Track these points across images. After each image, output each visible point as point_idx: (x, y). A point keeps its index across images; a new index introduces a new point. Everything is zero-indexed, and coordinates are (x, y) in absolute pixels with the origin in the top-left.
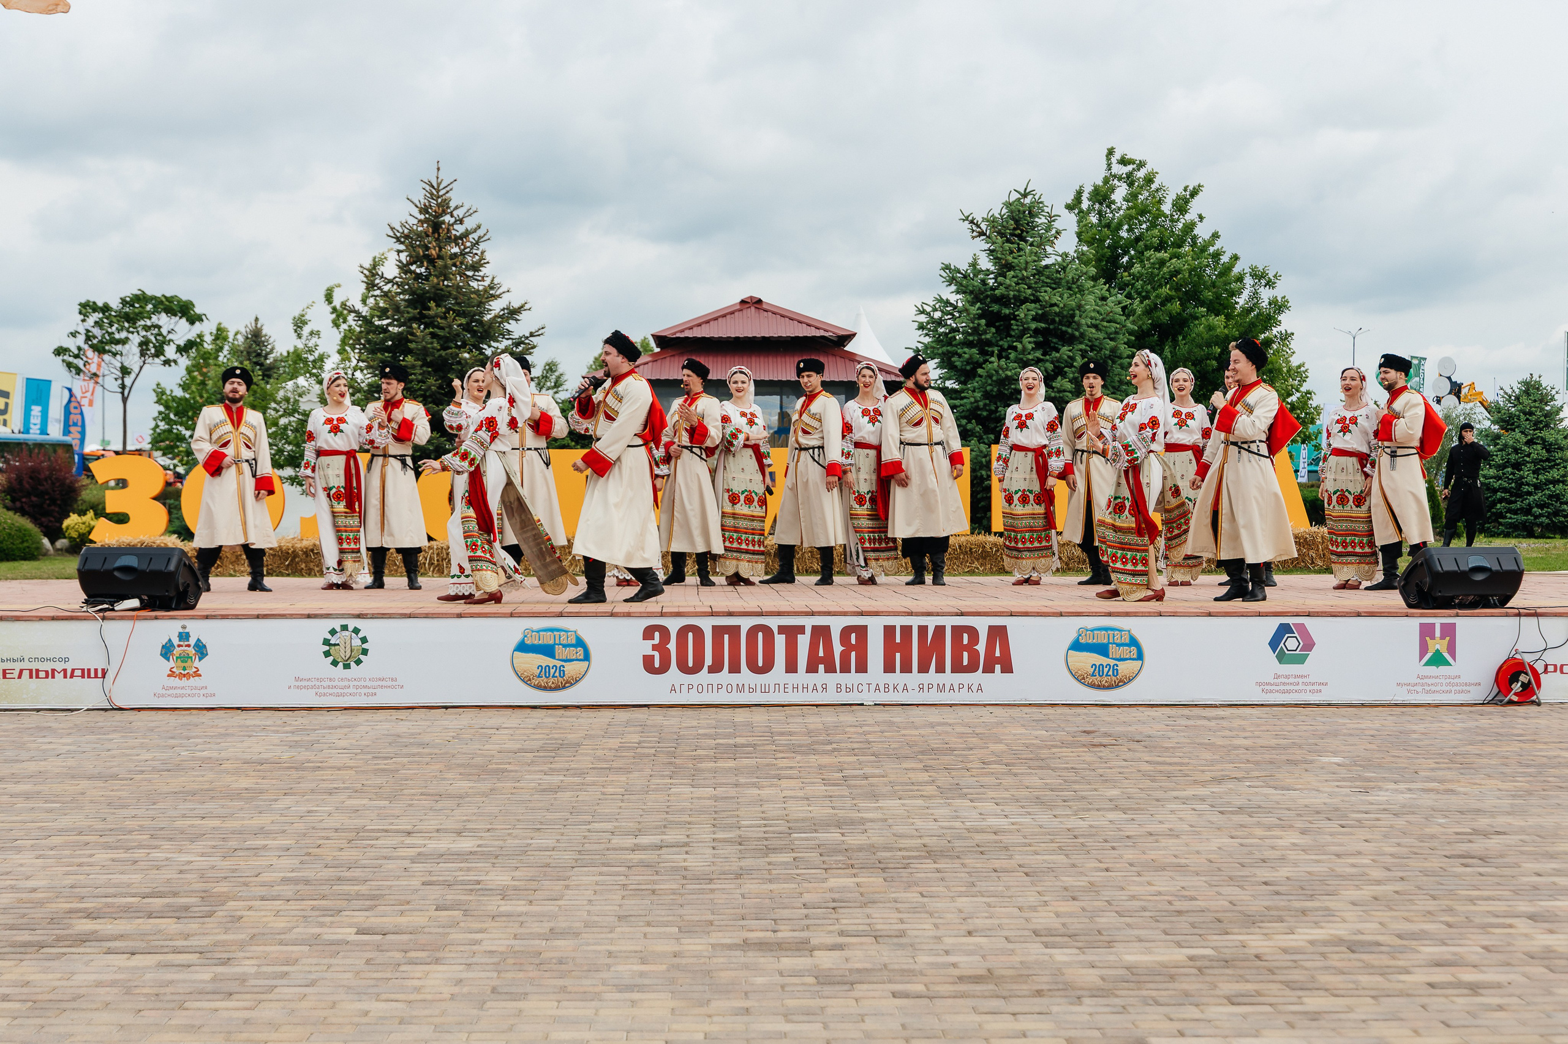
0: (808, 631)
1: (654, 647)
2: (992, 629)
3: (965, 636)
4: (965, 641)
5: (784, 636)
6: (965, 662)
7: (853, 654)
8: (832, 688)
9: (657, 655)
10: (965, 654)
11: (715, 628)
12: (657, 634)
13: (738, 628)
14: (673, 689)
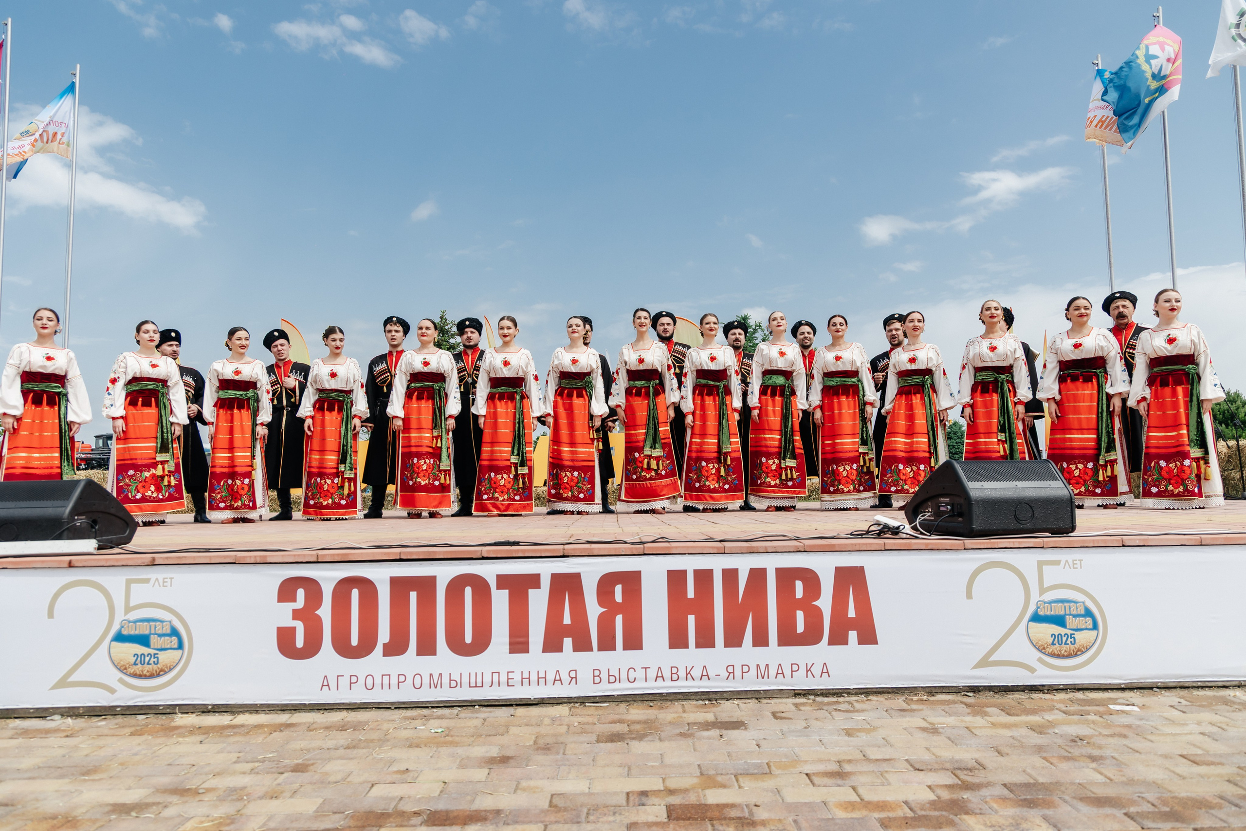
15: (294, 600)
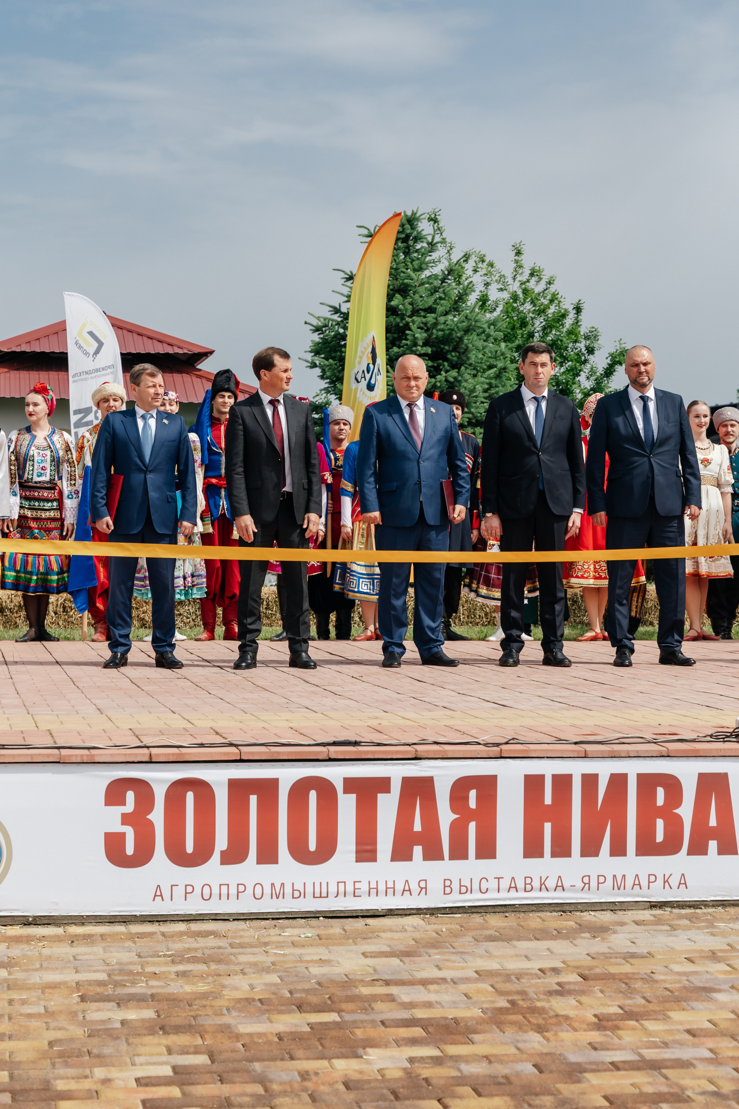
0: (396, 787)
1: (126, 819)
2: (703, 778)
3: (660, 792)
4: (660, 801)
5: (354, 796)
6: (660, 837)
7: (472, 826)
8: (435, 886)
9: (129, 832)
10: (660, 824)
11: (234, 785)
12: (130, 796)
13: (273, 784)
14: (158, 894)
15: (123, 803)
